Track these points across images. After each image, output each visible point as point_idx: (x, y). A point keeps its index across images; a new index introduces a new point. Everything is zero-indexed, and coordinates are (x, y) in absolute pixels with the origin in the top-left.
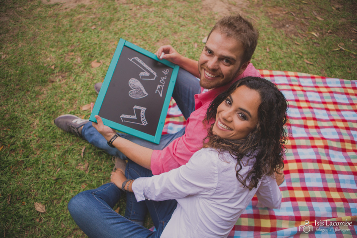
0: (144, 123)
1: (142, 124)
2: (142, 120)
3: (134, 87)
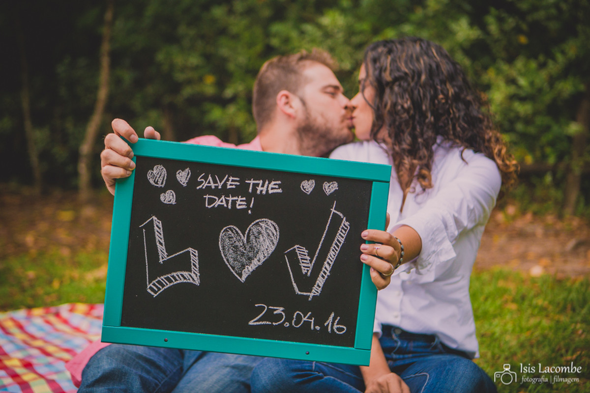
0: (154, 287)
1: (149, 283)
3: (252, 237)
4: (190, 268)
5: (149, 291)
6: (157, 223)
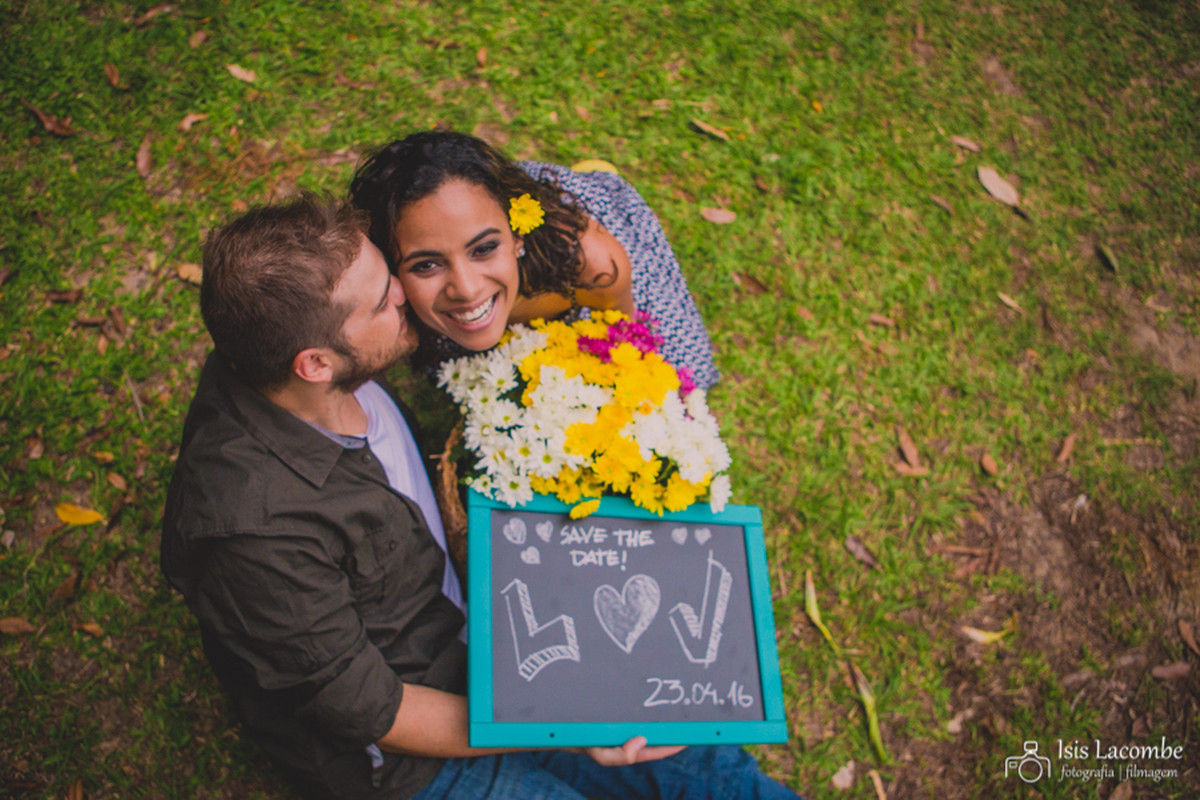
0: (529, 668)
1: (522, 661)
2: (535, 656)
3: (631, 598)
4: (565, 643)
5: (522, 673)
6: (522, 588)
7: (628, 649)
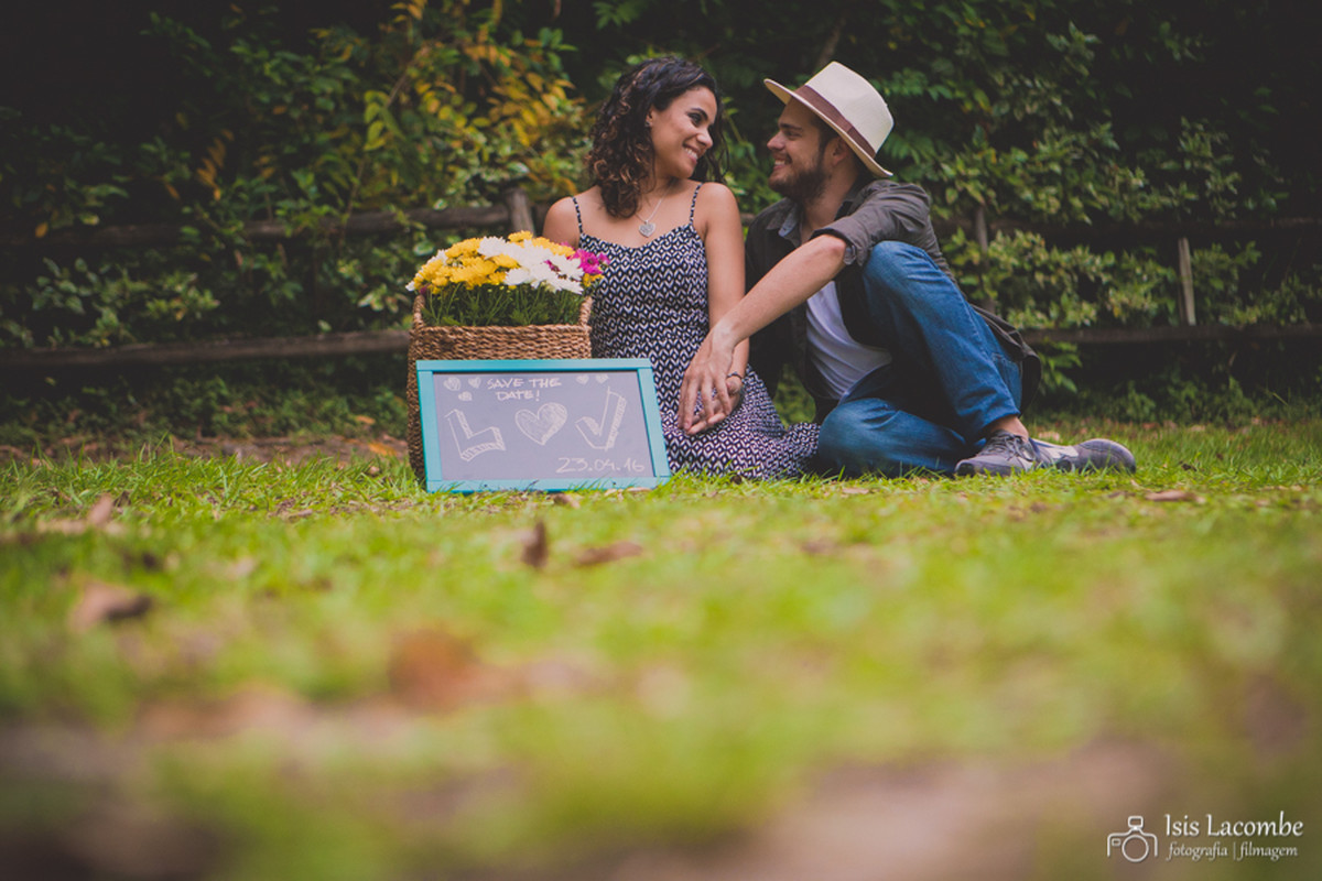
0: (466, 455)
1: (462, 451)
2: (472, 449)
3: (544, 416)
4: (494, 441)
5: (462, 457)
6: (460, 414)
7: (543, 443)
